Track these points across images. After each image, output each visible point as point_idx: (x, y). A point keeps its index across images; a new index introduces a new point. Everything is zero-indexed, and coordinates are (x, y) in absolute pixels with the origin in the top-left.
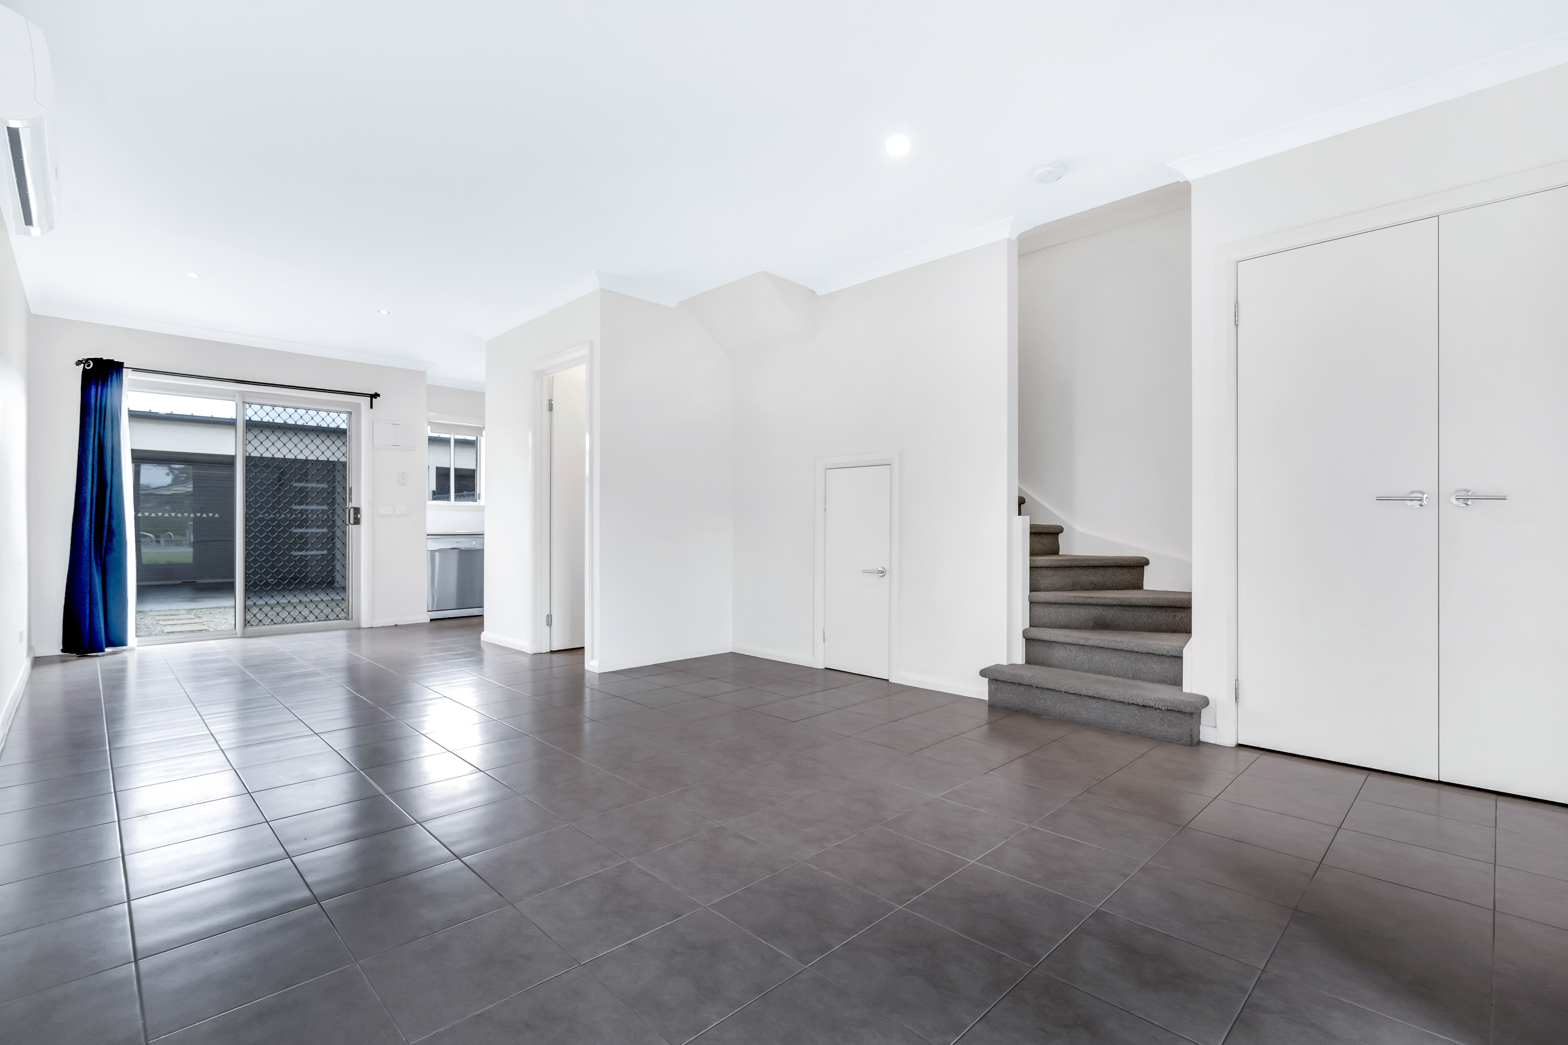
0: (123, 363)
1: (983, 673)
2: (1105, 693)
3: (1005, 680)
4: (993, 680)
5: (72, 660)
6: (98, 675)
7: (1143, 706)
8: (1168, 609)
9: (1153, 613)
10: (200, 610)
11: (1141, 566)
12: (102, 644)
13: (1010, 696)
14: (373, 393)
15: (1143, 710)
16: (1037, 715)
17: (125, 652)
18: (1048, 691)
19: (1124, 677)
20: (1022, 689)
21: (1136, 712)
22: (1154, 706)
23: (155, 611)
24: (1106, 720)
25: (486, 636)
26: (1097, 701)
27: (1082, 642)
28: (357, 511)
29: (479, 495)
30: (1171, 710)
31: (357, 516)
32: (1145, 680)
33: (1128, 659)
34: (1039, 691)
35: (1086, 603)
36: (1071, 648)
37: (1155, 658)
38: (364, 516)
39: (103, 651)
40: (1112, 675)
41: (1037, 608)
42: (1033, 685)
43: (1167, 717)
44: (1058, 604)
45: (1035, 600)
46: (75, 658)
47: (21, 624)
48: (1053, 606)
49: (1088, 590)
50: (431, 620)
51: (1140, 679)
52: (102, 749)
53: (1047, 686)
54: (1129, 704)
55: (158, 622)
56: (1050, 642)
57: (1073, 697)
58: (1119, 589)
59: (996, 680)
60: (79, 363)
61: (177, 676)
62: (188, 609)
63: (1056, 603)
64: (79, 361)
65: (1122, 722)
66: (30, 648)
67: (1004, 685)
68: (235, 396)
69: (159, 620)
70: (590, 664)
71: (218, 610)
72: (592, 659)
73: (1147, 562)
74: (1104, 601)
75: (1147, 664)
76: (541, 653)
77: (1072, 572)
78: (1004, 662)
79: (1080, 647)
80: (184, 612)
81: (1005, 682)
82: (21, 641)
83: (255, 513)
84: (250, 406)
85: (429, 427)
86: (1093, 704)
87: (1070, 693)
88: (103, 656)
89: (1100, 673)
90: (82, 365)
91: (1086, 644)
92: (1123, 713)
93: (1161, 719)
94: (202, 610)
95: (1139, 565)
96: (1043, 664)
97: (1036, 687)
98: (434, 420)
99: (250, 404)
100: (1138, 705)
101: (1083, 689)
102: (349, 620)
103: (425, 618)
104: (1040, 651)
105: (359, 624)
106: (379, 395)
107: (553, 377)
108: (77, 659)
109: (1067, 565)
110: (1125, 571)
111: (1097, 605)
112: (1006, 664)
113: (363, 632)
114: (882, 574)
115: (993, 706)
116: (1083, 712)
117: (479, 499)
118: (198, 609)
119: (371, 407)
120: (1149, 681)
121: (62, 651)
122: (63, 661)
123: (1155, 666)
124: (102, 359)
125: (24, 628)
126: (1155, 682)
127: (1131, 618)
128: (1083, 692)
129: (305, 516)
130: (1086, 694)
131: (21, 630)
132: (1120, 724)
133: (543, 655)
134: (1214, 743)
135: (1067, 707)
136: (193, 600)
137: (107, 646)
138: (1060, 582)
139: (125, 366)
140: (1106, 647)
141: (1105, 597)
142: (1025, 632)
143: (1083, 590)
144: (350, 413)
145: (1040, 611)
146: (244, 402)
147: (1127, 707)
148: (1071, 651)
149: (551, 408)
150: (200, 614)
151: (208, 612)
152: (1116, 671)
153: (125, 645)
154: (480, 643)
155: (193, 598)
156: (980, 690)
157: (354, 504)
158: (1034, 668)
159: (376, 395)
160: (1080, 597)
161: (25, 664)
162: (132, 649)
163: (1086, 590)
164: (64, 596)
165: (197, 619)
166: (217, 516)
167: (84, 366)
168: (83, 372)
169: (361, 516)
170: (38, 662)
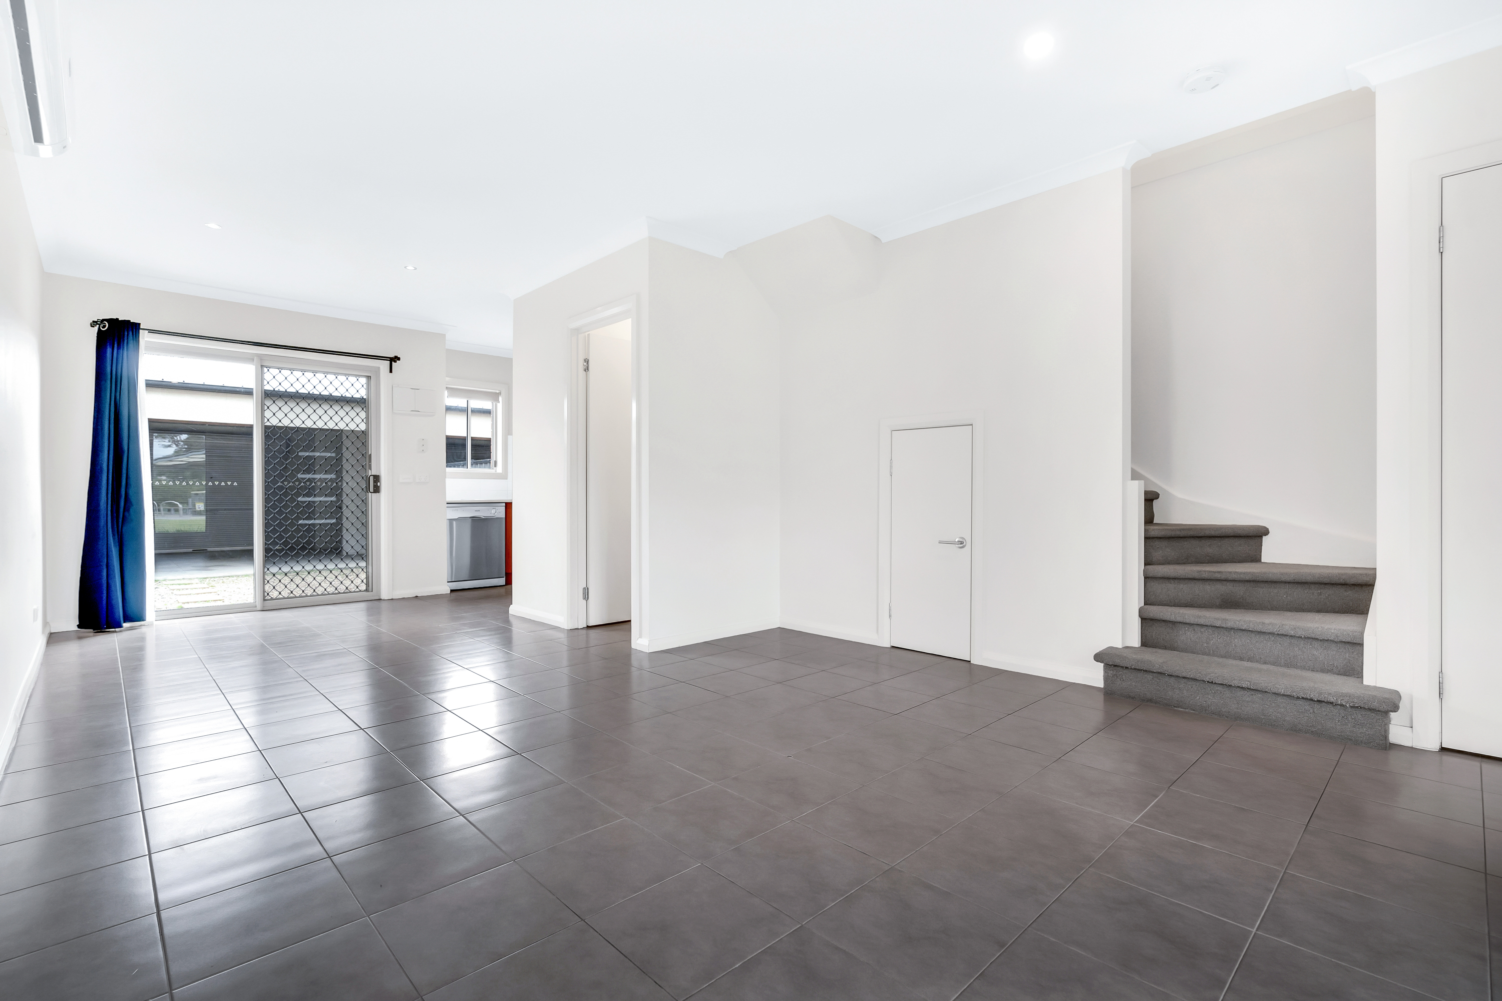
0: (139, 324)
1: (1098, 657)
2: (1266, 685)
3: (1128, 666)
4: (1111, 665)
5: (89, 637)
6: (117, 654)
7: (1318, 701)
8: (1313, 586)
9: (1293, 590)
10: (212, 579)
11: (1259, 536)
12: (120, 619)
13: (1129, 683)
14: (392, 356)
15: (1317, 706)
16: (1169, 706)
17: (143, 627)
18: (1185, 680)
19: (1274, 664)
20: (1149, 677)
21: (1307, 707)
22: (1334, 702)
23: (169, 580)
24: (1265, 716)
25: (513, 609)
26: (1252, 693)
27: (1218, 624)
28: (377, 478)
29: (496, 462)
30: (1357, 707)
31: (377, 484)
32: (1303, 668)
33: (1280, 644)
34: (1172, 680)
35: (1212, 578)
36: (1202, 630)
37: (1316, 644)
38: (384, 484)
39: (121, 626)
40: (1257, 662)
41: (1152, 584)
42: (1166, 672)
43: (1351, 715)
44: (1178, 579)
45: (1151, 575)
46: (92, 634)
47: (36, 602)
48: (1172, 582)
49: (1203, 563)
50: (452, 591)
51: (1296, 667)
52: (125, 749)
53: (1184, 675)
54: (1299, 698)
55: (173, 592)
56: (1174, 623)
57: (1220, 688)
58: (1235, 562)
59: (1115, 666)
60: (94, 324)
61: (200, 656)
62: (201, 578)
63: (1175, 579)
64: (94, 322)
65: (1287, 718)
66: (45, 623)
67: (1125, 671)
68: (253, 360)
69: (173, 590)
70: (637, 642)
71: (231, 579)
72: (640, 637)
73: (1266, 532)
74: (1234, 576)
75: (1305, 650)
76: (578, 629)
77: (1186, 543)
78: (1119, 645)
79: (1213, 629)
80: (197, 581)
81: (1127, 668)
82: (35, 619)
83: (275, 482)
84: (268, 370)
85: (446, 392)
86: (1247, 696)
87: (1215, 683)
88: (120, 631)
89: (1241, 659)
90: (98, 326)
91: (1224, 625)
92: (1288, 708)
93: (1343, 717)
94: (216, 579)
95: (1256, 535)
96: (1165, 648)
97: (1169, 675)
98: (452, 385)
99: (269, 367)
100: (1312, 700)
101: (1234, 680)
102: (369, 591)
103: (445, 589)
104: (1157, 632)
105: (380, 596)
106: (399, 359)
107: (589, 335)
108: (94, 636)
109: (1182, 535)
110: (1242, 541)
111: (1226, 580)
112: (1120, 646)
113: (383, 605)
114: (962, 545)
115: (1110, 693)
116: (1233, 706)
117: (495, 466)
118: (211, 578)
119: (391, 371)
120: (1309, 670)
121: (79, 626)
122: (80, 638)
123: (1315, 653)
124: (117, 319)
125: (39, 605)
126: (1317, 671)
127: (1267, 595)
128: (1235, 683)
129: (313, 484)
130: (1239, 685)
131: (35, 607)
132: (1284, 721)
133: (579, 630)
134: (1410, 745)
135: (1212, 699)
136: (206, 568)
137: (124, 622)
138: (1173, 554)
139: (141, 327)
140: (1250, 629)
141: (1236, 572)
142: (1141, 611)
143: (1198, 563)
144: (369, 378)
145: (1157, 587)
146: (262, 366)
147: (1295, 702)
148: (1202, 633)
149: (587, 369)
150: (213, 583)
151: (221, 581)
152: (1262, 657)
153: (144, 620)
154: (508, 617)
155: (207, 567)
156: (1095, 676)
157: (374, 472)
158: (1156, 652)
159: (396, 359)
160: (1205, 571)
161: (40, 641)
162: (151, 625)
163: (1201, 563)
164: (80, 569)
165: (210, 587)
166: (235, 484)
167: (99, 327)
168: (98, 334)
169: (380, 484)
170: (53, 638)
